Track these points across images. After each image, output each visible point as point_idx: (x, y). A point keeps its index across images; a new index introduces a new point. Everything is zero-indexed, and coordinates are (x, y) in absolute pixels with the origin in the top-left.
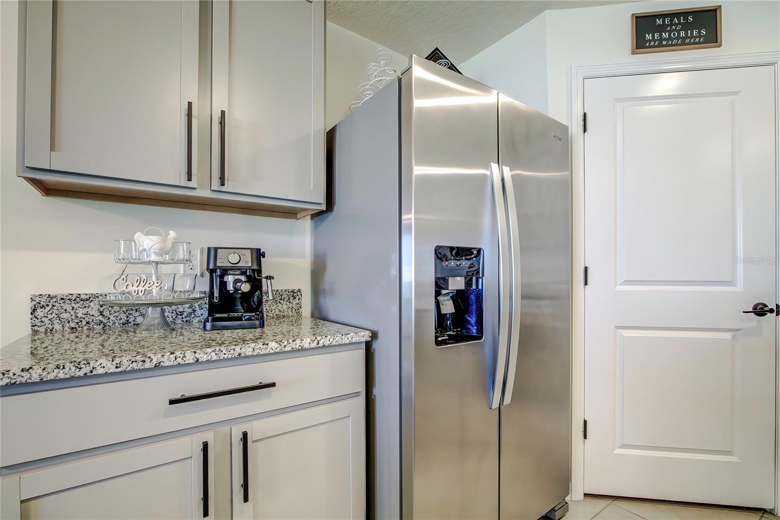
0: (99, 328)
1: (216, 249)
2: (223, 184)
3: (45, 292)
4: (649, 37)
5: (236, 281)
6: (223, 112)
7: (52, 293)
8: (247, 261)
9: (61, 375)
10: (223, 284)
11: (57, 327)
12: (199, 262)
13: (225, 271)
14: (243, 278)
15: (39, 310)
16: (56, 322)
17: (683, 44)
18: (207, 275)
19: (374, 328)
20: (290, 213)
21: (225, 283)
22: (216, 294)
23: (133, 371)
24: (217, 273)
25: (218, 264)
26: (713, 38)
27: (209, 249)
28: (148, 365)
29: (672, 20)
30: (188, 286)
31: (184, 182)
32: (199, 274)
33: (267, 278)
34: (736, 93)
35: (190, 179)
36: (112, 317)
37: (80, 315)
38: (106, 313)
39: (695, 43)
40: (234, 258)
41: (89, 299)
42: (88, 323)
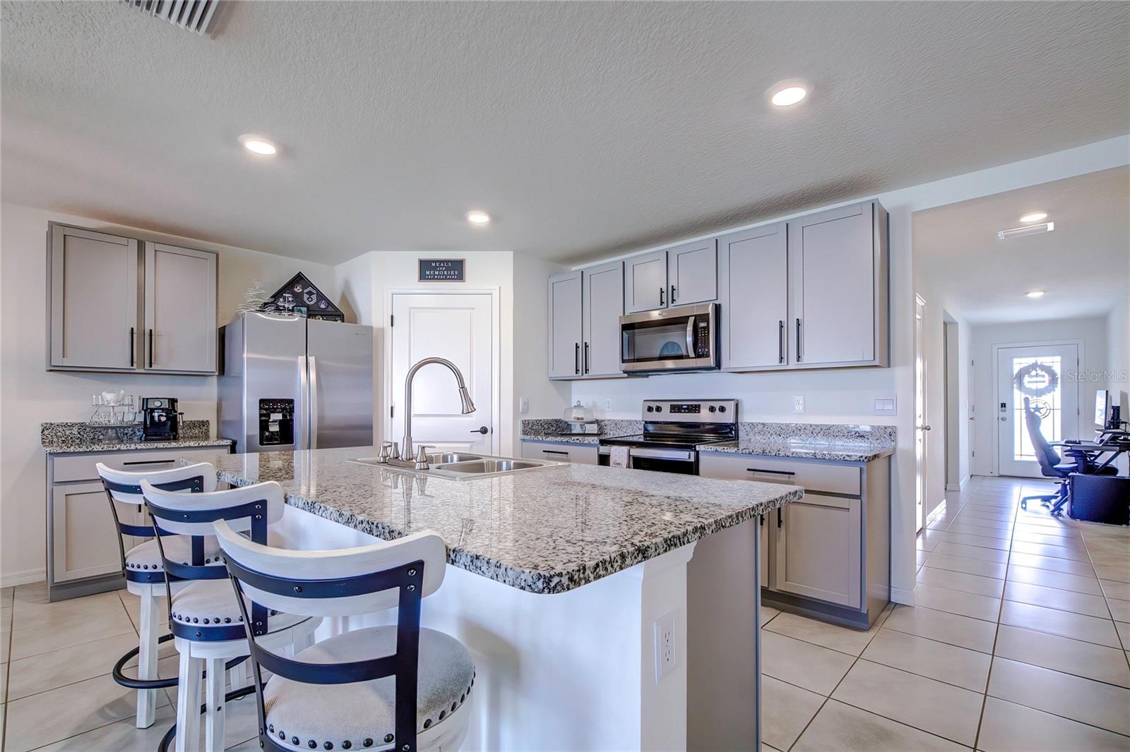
0: (78, 441)
1: (147, 399)
2: (151, 366)
3: (49, 422)
4: (428, 273)
5: (159, 416)
6: (151, 331)
7: (53, 423)
8: (166, 405)
9: (81, 450)
10: (152, 418)
11: (55, 440)
12: (137, 405)
13: (152, 410)
14: (164, 414)
15: (45, 431)
16: (55, 437)
17: (446, 279)
18: (143, 412)
19: (235, 438)
20: (203, 375)
21: (154, 417)
22: (148, 423)
23: (109, 451)
24: (148, 411)
25: (149, 407)
26: (460, 277)
27: (143, 399)
28: (114, 449)
29: (440, 264)
30: (131, 418)
31: (129, 367)
32: (138, 411)
33: (179, 414)
34: (473, 308)
35: (132, 365)
36: (85, 435)
37: (67, 434)
38: (82, 433)
39: (452, 279)
40: (158, 404)
41: (73, 425)
42: (72, 438)
